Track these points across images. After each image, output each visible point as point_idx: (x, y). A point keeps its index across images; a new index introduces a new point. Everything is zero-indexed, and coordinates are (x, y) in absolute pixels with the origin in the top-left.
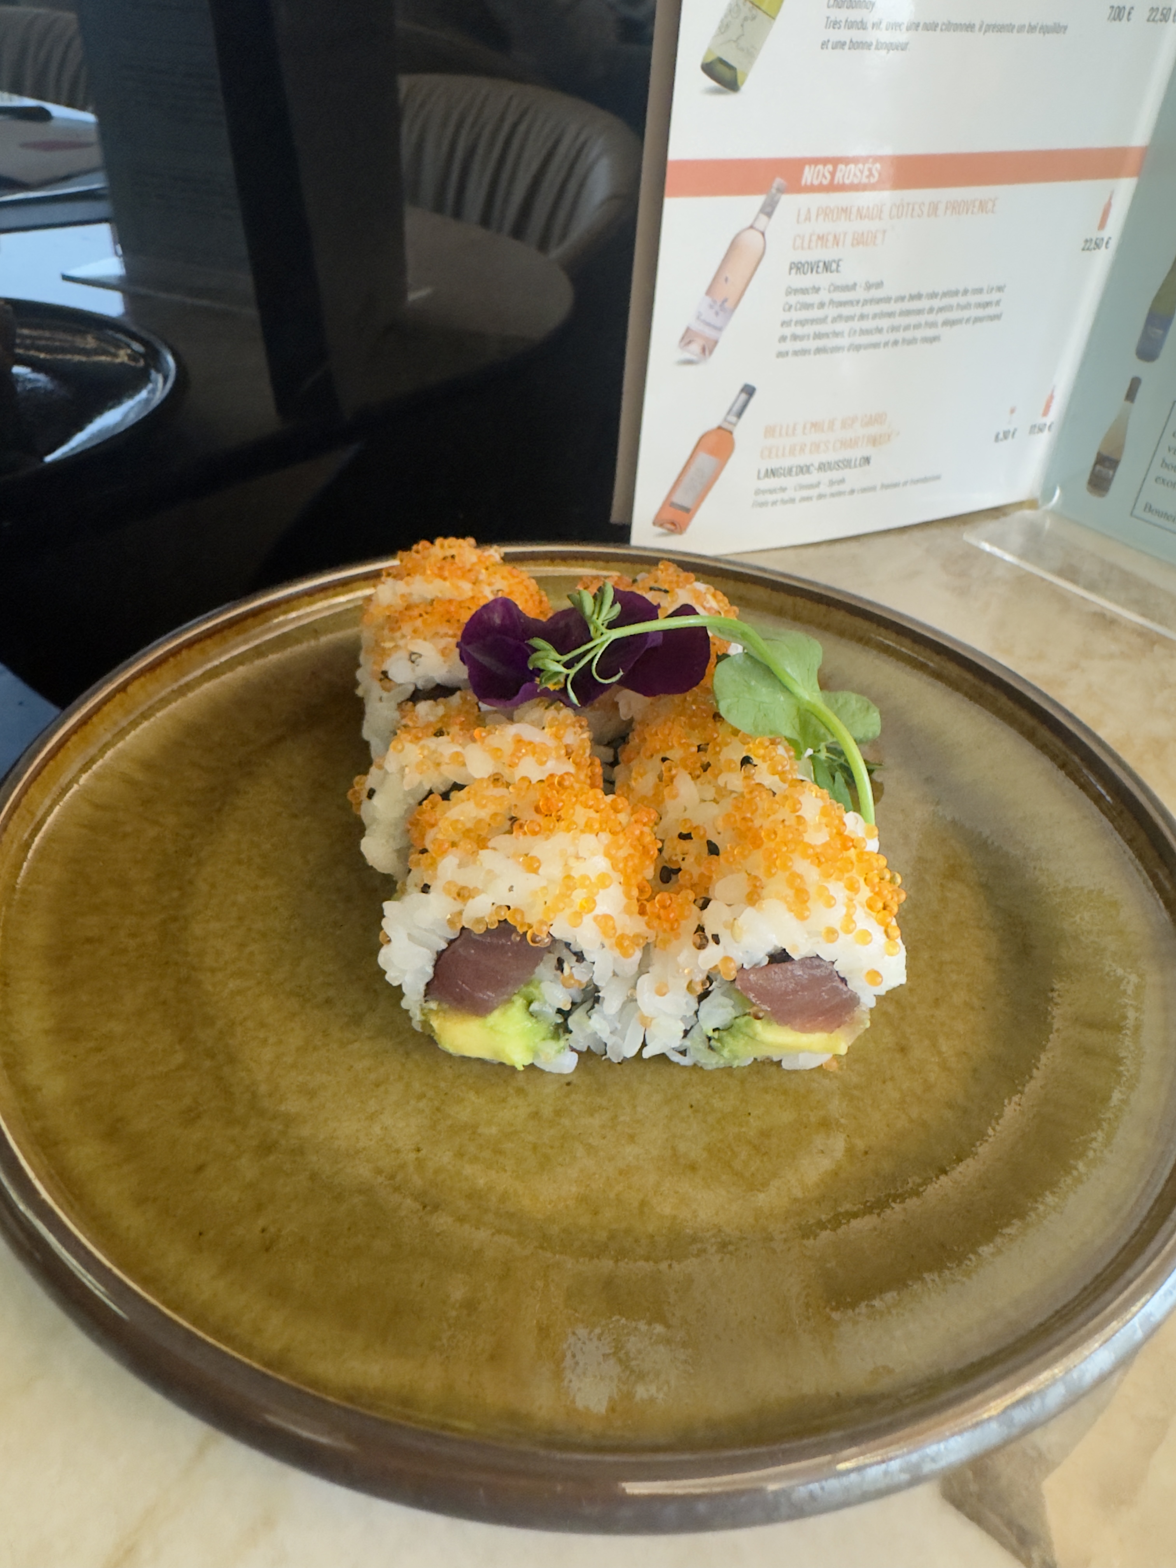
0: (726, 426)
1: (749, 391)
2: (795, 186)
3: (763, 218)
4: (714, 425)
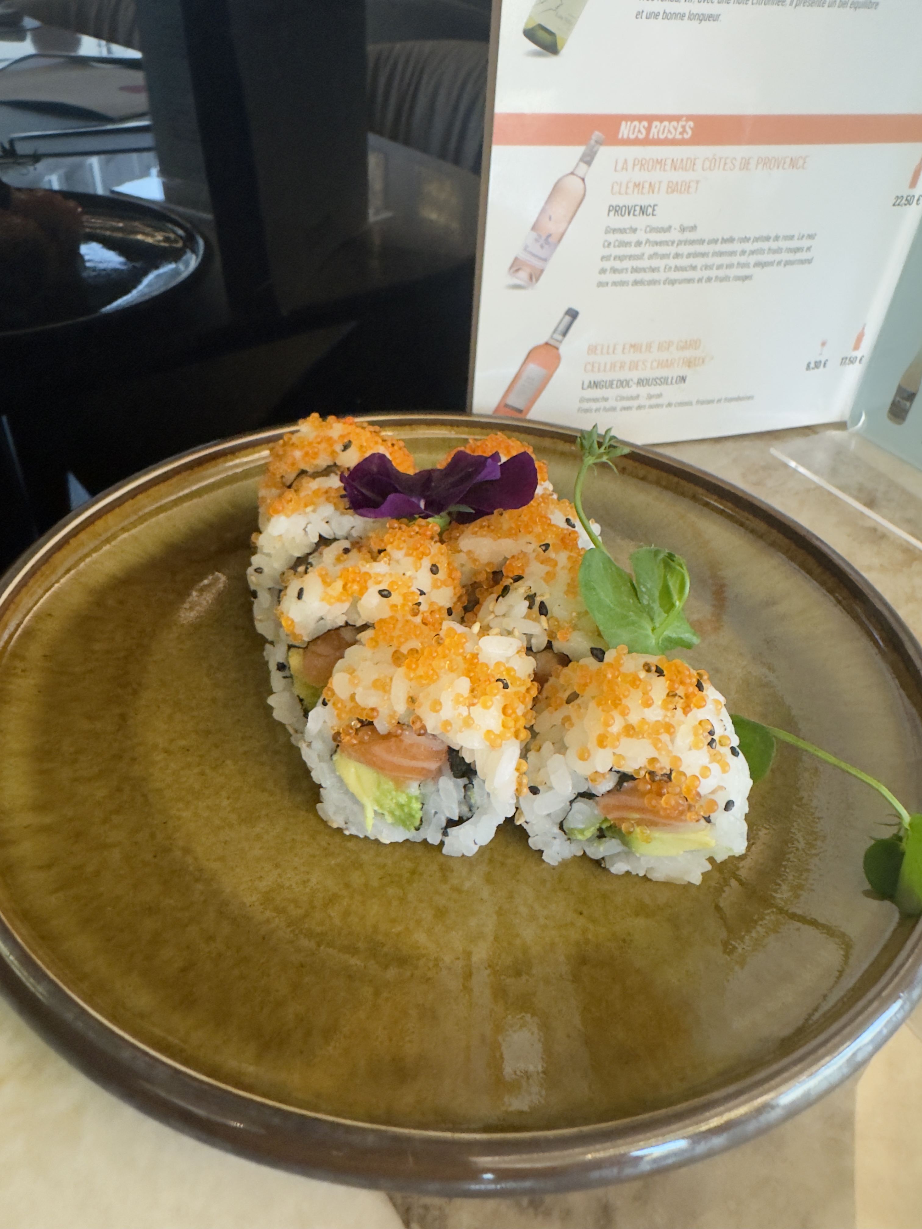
0: (552, 342)
1: (573, 314)
2: (613, 139)
3: (583, 166)
4: (542, 341)
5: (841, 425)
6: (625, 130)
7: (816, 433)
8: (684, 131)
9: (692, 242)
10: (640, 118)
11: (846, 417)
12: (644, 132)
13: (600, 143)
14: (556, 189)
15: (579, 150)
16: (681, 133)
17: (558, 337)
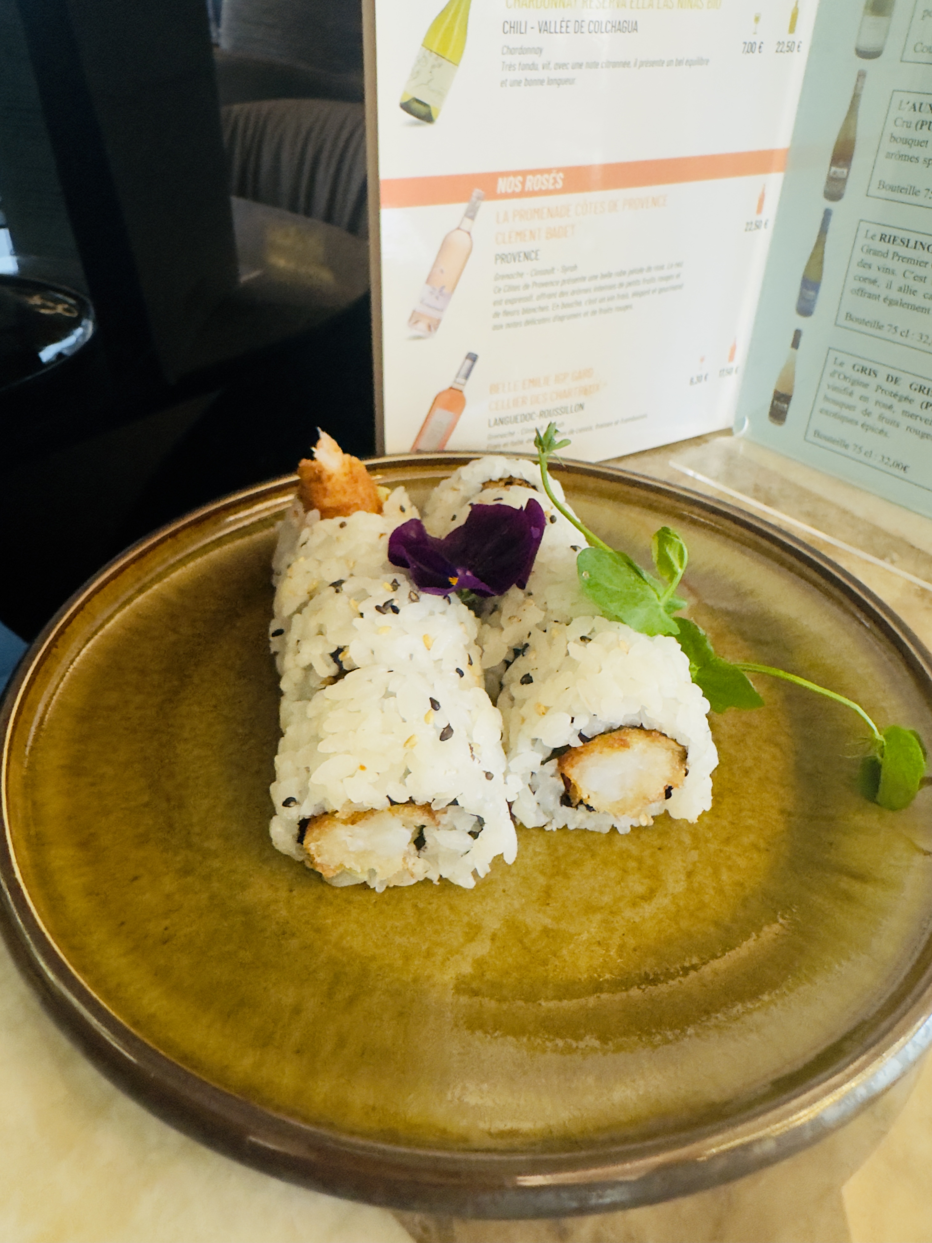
0: (456, 386)
1: (473, 358)
2: (492, 194)
3: (468, 221)
4: (446, 386)
5: (728, 432)
6: (502, 185)
7: (706, 441)
8: (555, 181)
9: (576, 280)
10: (515, 174)
11: (731, 423)
12: (520, 186)
13: (480, 198)
14: (445, 245)
15: (462, 207)
16: (554, 184)
17: (461, 380)
